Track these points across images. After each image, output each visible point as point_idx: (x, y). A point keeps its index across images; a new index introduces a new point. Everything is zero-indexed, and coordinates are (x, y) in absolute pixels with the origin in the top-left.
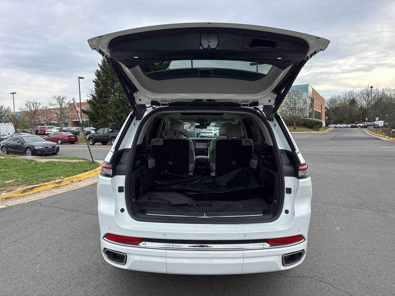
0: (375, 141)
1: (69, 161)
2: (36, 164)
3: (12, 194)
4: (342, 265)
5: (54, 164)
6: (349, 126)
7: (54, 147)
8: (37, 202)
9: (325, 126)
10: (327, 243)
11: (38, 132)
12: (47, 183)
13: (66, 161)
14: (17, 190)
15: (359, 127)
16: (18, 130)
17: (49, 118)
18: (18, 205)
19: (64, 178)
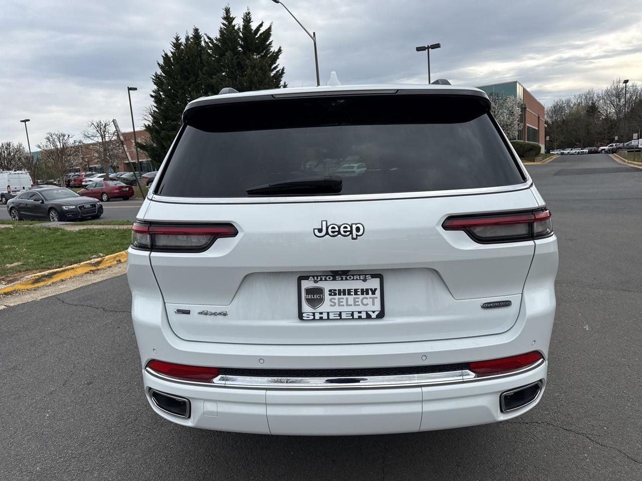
0: (632, 173)
1: (117, 227)
2: (63, 235)
3: (16, 286)
4: (604, 398)
5: (91, 233)
6: (586, 150)
7: (94, 206)
8: (57, 298)
9: (544, 153)
10: (571, 355)
11: (71, 183)
12: (75, 265)
13: (112, 227)
14: (24, 279)
15: (603, 151)
16: (39, 181)
17: (86, 160)
18: (26, 305)
19: (104, 255)
